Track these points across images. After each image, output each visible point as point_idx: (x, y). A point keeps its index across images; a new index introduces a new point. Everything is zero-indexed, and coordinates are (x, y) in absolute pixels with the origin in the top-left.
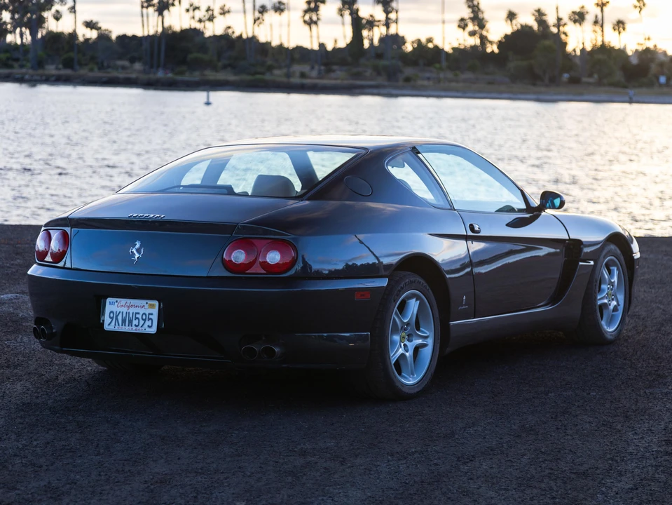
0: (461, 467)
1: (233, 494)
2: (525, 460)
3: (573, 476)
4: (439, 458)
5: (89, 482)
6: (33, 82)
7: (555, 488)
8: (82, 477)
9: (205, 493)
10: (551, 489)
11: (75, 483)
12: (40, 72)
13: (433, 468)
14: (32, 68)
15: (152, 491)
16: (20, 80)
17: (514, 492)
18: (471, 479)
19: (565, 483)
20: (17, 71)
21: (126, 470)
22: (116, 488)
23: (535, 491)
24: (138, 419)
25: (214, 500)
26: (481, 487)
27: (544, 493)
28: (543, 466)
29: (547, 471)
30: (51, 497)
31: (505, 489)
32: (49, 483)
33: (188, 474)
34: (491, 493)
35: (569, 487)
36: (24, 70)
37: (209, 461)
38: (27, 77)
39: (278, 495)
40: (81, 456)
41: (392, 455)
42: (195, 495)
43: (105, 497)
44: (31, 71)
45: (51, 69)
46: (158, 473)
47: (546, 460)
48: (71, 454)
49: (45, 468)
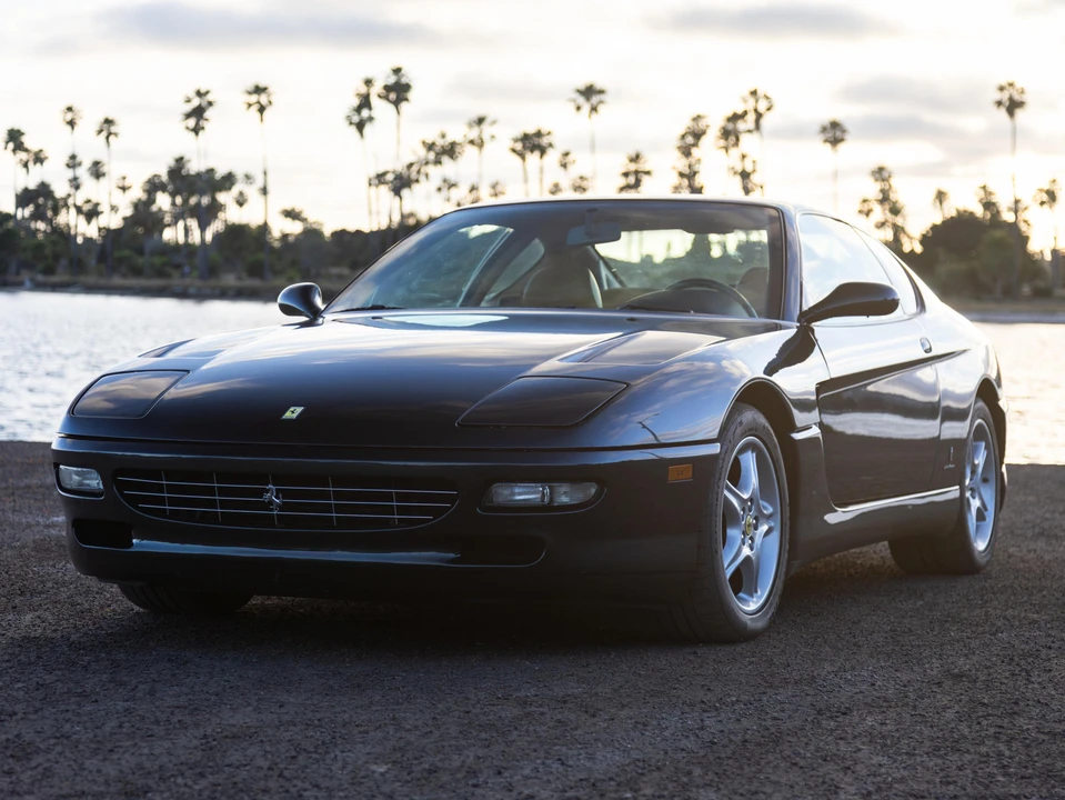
0: (824, 722)
1: (369, 754)
2: (950, 714)
3: (1042, 737)
4: (783, 711)
5: (95, 736)
6: (201, 296)
7: (1007, 753)
8: (86, 728)
9: (316, 752)
10: (1000, 754)
11: (68, 737)
12: (213, 282)
13: (769, 723)
14: (202, 277)
15: (211, 749)
16: (182, 294)
17: (925, 758)
18: (841, 739)
19: (1028, 746)
20: (176, 281)
21: (175, 720)
22: (144, 744)
23: (968, 757)
24: (226, 658)
25: (328, 761)
26: (859, 750)
27: (985, 759)
28: (985, 723)
29: (992, 730)
30: (12, 756)
31: (907, 753)
32: (18, 736)
33: (292, 728)
34: (880, 758)
35: (1035, 752)
36: (187, 281)
37: (338, 709)
38: (192, 291)
39: (456, 757)
40: (96, 701)
41: (692, 705)
42: (294, 754)
43: (115, 756)
44: (199, 283)
45: (230, 280)
46: (234, 726)
47: (989, 715)
48: (78, 699)
49: (20, 715)
